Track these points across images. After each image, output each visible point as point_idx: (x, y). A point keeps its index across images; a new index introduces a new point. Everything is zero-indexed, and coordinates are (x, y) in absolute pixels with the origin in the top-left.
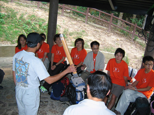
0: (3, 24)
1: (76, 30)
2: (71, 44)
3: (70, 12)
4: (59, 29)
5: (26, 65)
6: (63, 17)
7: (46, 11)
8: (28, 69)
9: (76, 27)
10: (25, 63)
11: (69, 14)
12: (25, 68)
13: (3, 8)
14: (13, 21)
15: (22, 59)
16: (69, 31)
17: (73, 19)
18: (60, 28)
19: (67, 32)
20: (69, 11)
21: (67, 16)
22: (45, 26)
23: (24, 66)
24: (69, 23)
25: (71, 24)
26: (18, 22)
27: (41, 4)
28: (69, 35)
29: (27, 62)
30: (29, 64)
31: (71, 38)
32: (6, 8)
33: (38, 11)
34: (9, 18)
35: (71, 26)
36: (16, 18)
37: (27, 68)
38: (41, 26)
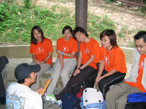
0: (55, 23)
1: (139, 27)
2: (128, 44)
3: (137, 10)
4: (116, 27)
5: (21, 100)
6: (126, 15)
7: (106, 9)
8: (24, 105)
9: (140, 24)
10: (19, 97)
11: (136, 11)
12: (19, 104)
13: (58, 8)
14: (65, 20)
15: (15, 92)
16: (128, 28)
17: (139, 16)
18: (118, 25)
19: (125, 30)
20: (137, 8)
21: (132, 14)
22: (98, 24)
23: (17, 101)
24: (132, 20)
25: (134, 21)
26: (70, 20)
27: (104, 3)
28: (127, 33)
29: (23, 97)
30: (25, 98)
31: (130, 37)
32: (60, 7)
33: (96, 9)
34: (62, 17)
35: (133, 23)
36: (69, 16)
37: (22, 104)
38: (94, 24)
